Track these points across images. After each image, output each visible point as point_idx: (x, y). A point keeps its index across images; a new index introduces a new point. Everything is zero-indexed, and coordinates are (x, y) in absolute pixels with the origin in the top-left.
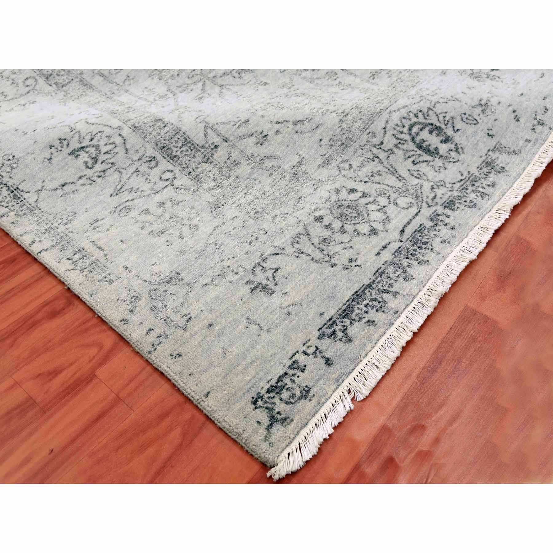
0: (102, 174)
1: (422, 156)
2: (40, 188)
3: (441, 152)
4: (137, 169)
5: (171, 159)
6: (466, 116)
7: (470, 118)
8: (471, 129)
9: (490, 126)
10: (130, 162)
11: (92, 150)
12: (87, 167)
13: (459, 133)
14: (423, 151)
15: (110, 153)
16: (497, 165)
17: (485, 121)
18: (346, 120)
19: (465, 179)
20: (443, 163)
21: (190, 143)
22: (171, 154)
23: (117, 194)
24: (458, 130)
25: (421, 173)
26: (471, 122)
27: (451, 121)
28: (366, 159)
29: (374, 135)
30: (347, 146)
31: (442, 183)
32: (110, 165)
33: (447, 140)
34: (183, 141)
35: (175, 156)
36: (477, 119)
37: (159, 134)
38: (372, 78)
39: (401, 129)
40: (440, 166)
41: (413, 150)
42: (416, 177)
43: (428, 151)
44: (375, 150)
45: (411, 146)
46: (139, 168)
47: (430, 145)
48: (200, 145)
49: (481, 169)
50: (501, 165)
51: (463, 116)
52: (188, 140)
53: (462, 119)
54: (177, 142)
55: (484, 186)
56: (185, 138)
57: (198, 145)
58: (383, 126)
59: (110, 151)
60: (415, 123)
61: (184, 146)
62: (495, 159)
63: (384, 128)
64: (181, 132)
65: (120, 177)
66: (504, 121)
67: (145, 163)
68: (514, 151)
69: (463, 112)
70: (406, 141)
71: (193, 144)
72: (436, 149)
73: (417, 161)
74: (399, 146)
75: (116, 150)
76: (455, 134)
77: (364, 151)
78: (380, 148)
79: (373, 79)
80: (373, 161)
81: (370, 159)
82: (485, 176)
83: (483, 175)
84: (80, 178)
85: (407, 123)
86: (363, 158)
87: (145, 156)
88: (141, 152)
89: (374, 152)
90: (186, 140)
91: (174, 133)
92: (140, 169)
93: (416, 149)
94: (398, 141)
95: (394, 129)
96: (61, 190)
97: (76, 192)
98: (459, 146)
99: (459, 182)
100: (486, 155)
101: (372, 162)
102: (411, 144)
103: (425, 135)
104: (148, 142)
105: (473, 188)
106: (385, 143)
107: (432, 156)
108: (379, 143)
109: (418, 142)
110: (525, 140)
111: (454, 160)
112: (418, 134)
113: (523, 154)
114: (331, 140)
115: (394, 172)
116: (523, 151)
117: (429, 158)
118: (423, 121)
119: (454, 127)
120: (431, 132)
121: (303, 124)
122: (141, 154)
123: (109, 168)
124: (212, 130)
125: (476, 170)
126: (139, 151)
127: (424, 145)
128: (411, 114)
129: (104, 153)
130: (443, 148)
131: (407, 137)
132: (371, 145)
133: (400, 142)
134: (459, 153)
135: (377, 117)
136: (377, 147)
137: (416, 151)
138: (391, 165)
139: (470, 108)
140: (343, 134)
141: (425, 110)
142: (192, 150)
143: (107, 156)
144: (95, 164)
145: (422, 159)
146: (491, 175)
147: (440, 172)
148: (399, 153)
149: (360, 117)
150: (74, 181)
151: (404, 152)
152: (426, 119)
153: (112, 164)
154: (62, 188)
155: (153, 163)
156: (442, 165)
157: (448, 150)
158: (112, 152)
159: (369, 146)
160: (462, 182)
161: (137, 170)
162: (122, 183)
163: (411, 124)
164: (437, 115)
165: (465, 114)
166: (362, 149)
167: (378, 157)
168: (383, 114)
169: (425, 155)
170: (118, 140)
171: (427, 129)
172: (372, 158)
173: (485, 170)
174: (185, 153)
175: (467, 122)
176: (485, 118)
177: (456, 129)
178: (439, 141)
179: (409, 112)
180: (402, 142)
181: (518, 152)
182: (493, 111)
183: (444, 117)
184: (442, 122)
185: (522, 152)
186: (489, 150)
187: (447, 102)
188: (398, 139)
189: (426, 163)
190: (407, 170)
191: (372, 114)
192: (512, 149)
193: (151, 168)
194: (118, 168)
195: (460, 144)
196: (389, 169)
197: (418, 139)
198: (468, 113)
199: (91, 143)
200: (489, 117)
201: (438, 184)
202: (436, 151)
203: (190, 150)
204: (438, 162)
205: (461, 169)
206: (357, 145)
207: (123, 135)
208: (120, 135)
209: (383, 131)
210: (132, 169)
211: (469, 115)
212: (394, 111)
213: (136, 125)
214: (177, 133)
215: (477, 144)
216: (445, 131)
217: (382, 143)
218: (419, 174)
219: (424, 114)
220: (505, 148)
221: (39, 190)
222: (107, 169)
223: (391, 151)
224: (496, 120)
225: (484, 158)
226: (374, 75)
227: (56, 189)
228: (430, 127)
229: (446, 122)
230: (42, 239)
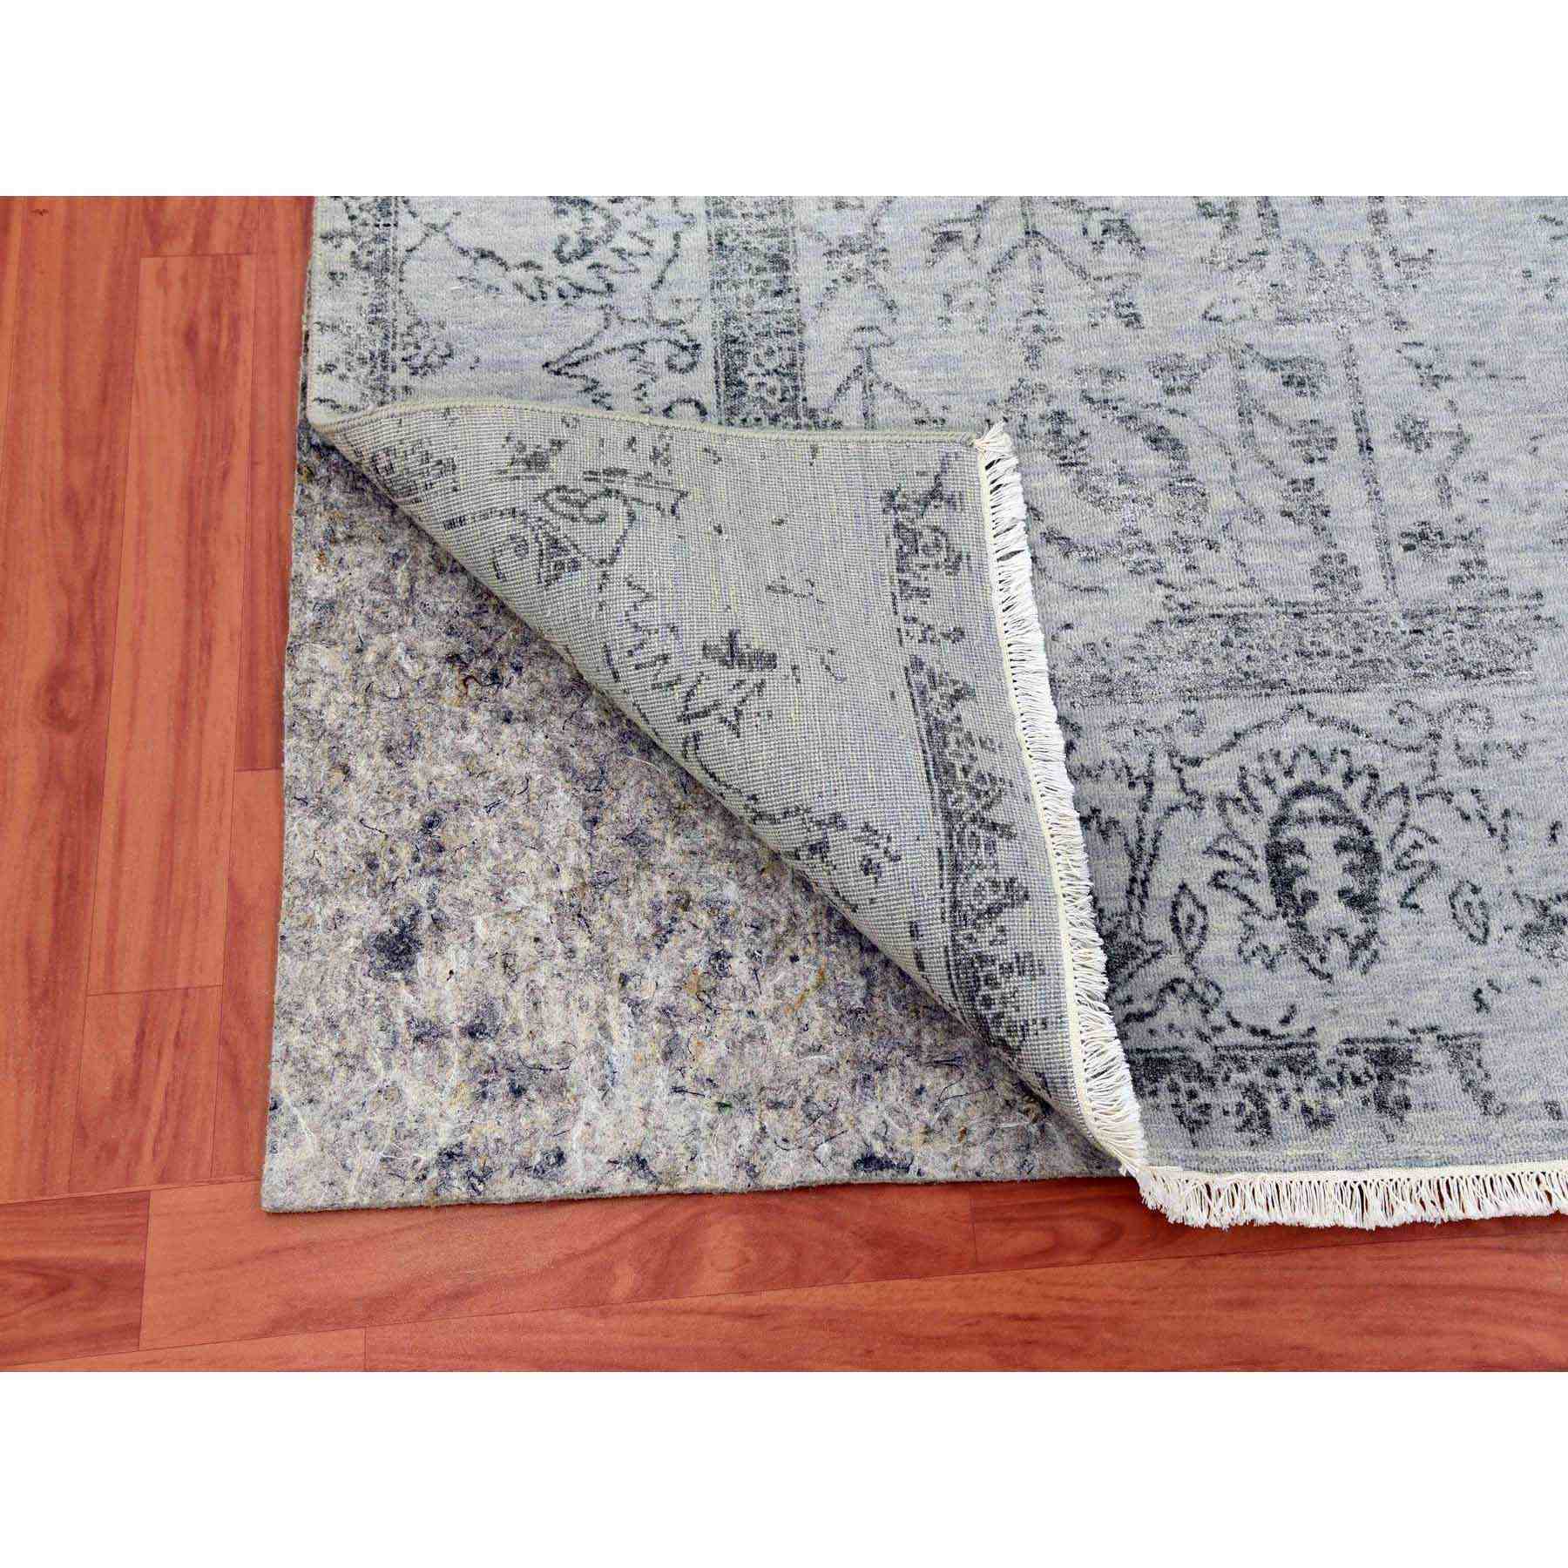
0: (573, 292)
1: (1258, 881)
2: (440, 222)
3: (1313, 916)
4: (643, 343)
5: (726, 383)
6: (1470, 897)
7: (1478, 913)
8: (1447, 936)
9: (1506, 977)
10: (643, 314)
11: (599, 222)
12: (558, 252)
13: (1409, 915)
14: (1270, 873)
15: (623, 259)
16: (1404, 1083)
17: (1506, 956)
18: (1171, 633)
19: (1278, 1037)
20: (1282, 947)
21: (795, 380)
22: (736, 371)
23: (558, 373)
24: (1416, 906)
25: (1199, 920)
26: (1468, 921)
27: (1419, 871)
28: (1119, 764)
29: (1197, 730)
30: (1110, 693)
31: (1211, 995)
32: (602, 287)
33: (1359, 902)
34: (784, 365)
35: (740, 383)
36: (1492, 929)
37: (750, 302)
38: (1406, 541)
39: (1275, 772)
40: (1266, 948)
41: (1250, 848)
42: (1175, 920)
43: (1282, 883)
44: (1162, 764)
45: (1257, 835)
46: (649, 344)
47: (1304, 873)
48: (811, 404)
49: (1350, 1053)
50: (1409, 1092)
51: (1467, 888)
52: (796, 370)
53: (1453, 896)
54: (770, 353)
55: (1295, 1102)
56: (794, 359)
57: (805, 399)
58: (1241, 726)
59: (630, 255)
60: (1329, 790)
61: (775, 376)
62: (1418, 1064)
63: (1237, 735)
64: (797, 338)
65: (597, 335)
66: (1555, 1005)
67: (670, 342)
68: (1488, 1096)
69: (1475, 882)
70: (1258, 809)
71: (796, 388)
72: (1311, 897)
73: (1231, 881)
74: (1230, 806)
75: (641, 263)
76: (1396, 909)
77: (1137, 742)
78: (1180, 771)
79: (1408, 548)
80: (1132, 785)
81: (1130, 775)
82: (1334, 1080)
83: (1331, 1073)
84: (527, 265)
85: (1306, 771)
86: (1116, 756)
87: (682, 327)
88: (684, 311)
89: (1154, 766)
90: (793, 365)
91: (784, 327)
92: (649, 349)
93: (1260, 852)
94: (1238, 794)
95: (1261, 758)
96: (471, 262)
97: (493, 293)
98: (1374, 946)
99: (1254, 1031)
100: (1413, 1031)
101: (1125, 785)
102: (1264, 827)
103: (1320, 840)
104: (715, 300)
105: (1262, 1080)
106: (1202, 769)
107: (1279, 904)
108: (1190, 755)
109: (1284, 841)
110: (1549, 1098)
111: (1318, 966)
112: (1303, 820)
113: (1496, 1127)
114: (1091, 646)
115: (1146, 859)
116: (1508, 1119)
117: (1266, 901)
118: (1354, 803)
119: (1412, 890)
120: (1341, 847)
121: (1066, 555)
122: (678, 315)
123: (594, 292)
124: (864, 391)
125: (1336, 1041)
126: (681, 306)
127: (1291, 861)
128: (1341, 759)
129: (614, 250)
130: (1329, 912)
131: (1271, 805)
132: (1166, 744)
133: (1239, 800)
134: (1353, 958)
135: (1253, 691)
136: (1177, 762)
137: (1256, 857)
138: (1158, 833)
139: (1508, 891)
140: (1132, 659)
141: (1388, 783)
142: (783, 400)
143: (614, 261)
144: (578, 258)
145: (1248, 887)
146: (1353, 1094)
147: (1246, 961)
148: (1212, 823)
149: (1211, 656)
150: (511, 263)
151: (1224, 830)
152: (1365, 805)
153: (609, 286)
154: (476, 259)
155: (684, 359)
156: (1273, 948)
157: (1334, 926)
158: (631, 259)
159: (1159, 740)
160: (1259, 1041)
161: (640, 347)
162: (589, 351)
163: (1313, 784)
164: (1403, 824)
165: (1475, 890)
166: (1136, 733)
167: (1150, 785)
168: (1274, 700)
169: (1265, 885)
170: (664, 245)
171: (1343, 831)
172: (1136, 773)
173: (1358, 1063)
174: (764, 395)
175: (1458, 912)
176: (1513, 948)
177: (1412, 899)
178: (1340, 886)
179: (1343, 752)
180: (1245, 803)
181: (1492, 1107)
182: (1556, 953)
183: (1417, 846)
184: (1399, 851)
185: (1502, 1119)
186: (1433, 1029)
187: (1467, 818)
188: (1244, 787)
189: (1245, 905)
190: (1180, 882)
191: (1246, 674)
192: (1487, 1086)
193: (671, 367)
194: (612, 308)
195: (1383, 943)
196: (1141, 839)
197: (1291, 833)
198: (1487, 895)
199: (610, 206)
200: (1528, 958)
201: (1199, 988)
202: (1303, 900)
203: (779, 396)
204: (1275, 934)
205: (1304, 1006)
206: (1136, 712)
207: (683, 242)
208: (676, 237)
209: (1226, 738)
210: (633, 335)
211: (1482, 904)
212: (1310, 714)
213: (726, 241)
214: (789, 332)
215: (1422, 986)
216: (1382, 877)
217: (1196, 762)
218: (1191, 918)
219: (1375, 790)
220: (1479, 1065)
221: (434, 227)
222: (589, 291)
223: (1196, 800)
224: (1535, 981)
225: (1395, 1032)
226: (1423, 536)
227: (464, 252)
228: (1355, 833)
229: (1406, 861)
230: (349, 374)
